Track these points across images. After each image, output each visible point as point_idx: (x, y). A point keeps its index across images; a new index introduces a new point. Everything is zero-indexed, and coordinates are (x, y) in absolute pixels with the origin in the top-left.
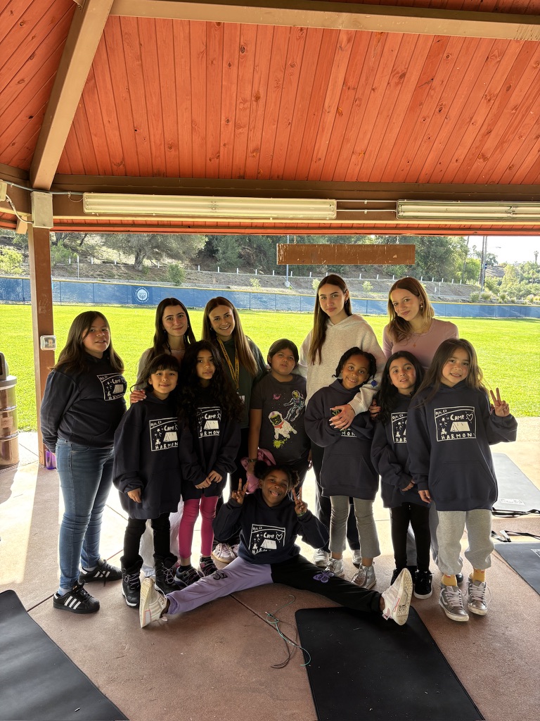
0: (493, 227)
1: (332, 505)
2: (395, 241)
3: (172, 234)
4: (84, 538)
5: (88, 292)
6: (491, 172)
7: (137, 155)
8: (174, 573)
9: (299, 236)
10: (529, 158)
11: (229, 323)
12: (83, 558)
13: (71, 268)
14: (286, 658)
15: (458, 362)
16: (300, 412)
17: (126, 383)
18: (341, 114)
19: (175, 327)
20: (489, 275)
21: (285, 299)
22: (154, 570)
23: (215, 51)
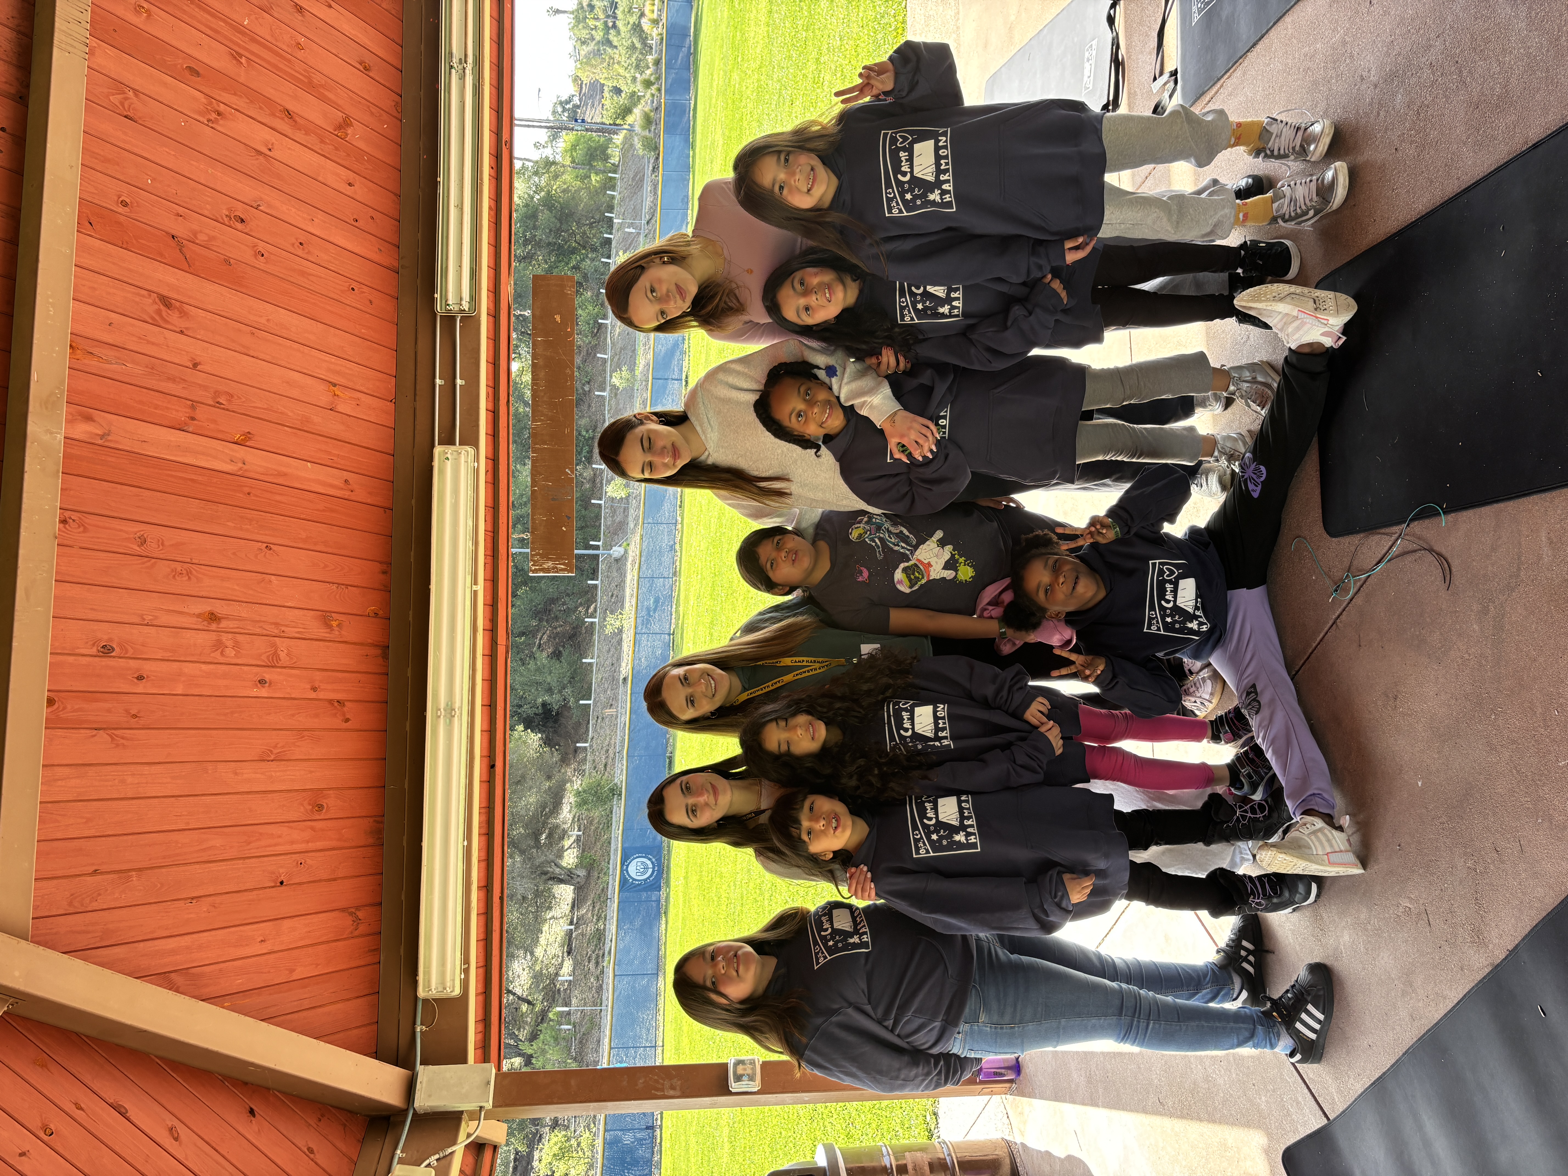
0: (495, 107)
1: (1100, 458)
2: (525, 318)
3: (508, 804)
4: (1169, 999)
5: (633, 987)
6: (374, 109)
7: (335, 880)
8: (1245, 800)
9: (514, 526)
10: (347, 28)
11: (701, 676)
12: (1212, 999)
13: (581, 1025)
14: (1430, 558)
15: (782, 176)
16: (895, 524)
17: (829, 903)
18: (248, 436)
19: (712, 800)
20: (597, 115)
21: (649, 555)
22: (1240, 844)
23: (109, 711)
